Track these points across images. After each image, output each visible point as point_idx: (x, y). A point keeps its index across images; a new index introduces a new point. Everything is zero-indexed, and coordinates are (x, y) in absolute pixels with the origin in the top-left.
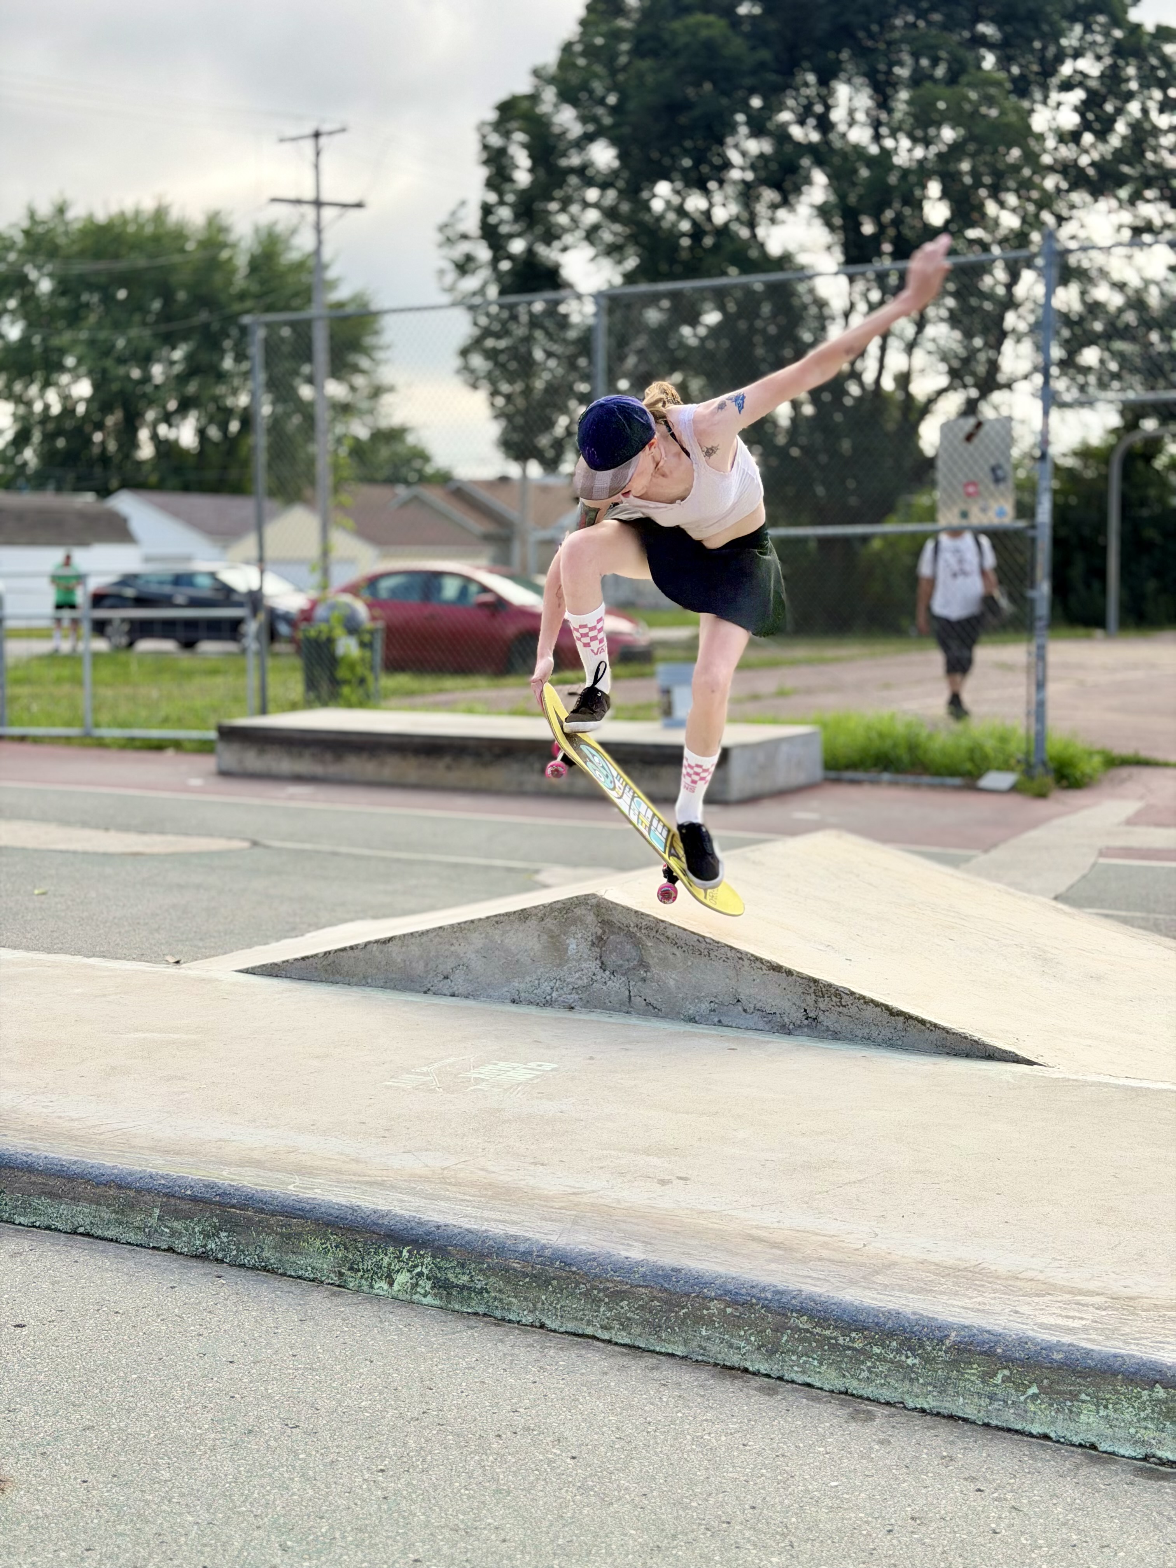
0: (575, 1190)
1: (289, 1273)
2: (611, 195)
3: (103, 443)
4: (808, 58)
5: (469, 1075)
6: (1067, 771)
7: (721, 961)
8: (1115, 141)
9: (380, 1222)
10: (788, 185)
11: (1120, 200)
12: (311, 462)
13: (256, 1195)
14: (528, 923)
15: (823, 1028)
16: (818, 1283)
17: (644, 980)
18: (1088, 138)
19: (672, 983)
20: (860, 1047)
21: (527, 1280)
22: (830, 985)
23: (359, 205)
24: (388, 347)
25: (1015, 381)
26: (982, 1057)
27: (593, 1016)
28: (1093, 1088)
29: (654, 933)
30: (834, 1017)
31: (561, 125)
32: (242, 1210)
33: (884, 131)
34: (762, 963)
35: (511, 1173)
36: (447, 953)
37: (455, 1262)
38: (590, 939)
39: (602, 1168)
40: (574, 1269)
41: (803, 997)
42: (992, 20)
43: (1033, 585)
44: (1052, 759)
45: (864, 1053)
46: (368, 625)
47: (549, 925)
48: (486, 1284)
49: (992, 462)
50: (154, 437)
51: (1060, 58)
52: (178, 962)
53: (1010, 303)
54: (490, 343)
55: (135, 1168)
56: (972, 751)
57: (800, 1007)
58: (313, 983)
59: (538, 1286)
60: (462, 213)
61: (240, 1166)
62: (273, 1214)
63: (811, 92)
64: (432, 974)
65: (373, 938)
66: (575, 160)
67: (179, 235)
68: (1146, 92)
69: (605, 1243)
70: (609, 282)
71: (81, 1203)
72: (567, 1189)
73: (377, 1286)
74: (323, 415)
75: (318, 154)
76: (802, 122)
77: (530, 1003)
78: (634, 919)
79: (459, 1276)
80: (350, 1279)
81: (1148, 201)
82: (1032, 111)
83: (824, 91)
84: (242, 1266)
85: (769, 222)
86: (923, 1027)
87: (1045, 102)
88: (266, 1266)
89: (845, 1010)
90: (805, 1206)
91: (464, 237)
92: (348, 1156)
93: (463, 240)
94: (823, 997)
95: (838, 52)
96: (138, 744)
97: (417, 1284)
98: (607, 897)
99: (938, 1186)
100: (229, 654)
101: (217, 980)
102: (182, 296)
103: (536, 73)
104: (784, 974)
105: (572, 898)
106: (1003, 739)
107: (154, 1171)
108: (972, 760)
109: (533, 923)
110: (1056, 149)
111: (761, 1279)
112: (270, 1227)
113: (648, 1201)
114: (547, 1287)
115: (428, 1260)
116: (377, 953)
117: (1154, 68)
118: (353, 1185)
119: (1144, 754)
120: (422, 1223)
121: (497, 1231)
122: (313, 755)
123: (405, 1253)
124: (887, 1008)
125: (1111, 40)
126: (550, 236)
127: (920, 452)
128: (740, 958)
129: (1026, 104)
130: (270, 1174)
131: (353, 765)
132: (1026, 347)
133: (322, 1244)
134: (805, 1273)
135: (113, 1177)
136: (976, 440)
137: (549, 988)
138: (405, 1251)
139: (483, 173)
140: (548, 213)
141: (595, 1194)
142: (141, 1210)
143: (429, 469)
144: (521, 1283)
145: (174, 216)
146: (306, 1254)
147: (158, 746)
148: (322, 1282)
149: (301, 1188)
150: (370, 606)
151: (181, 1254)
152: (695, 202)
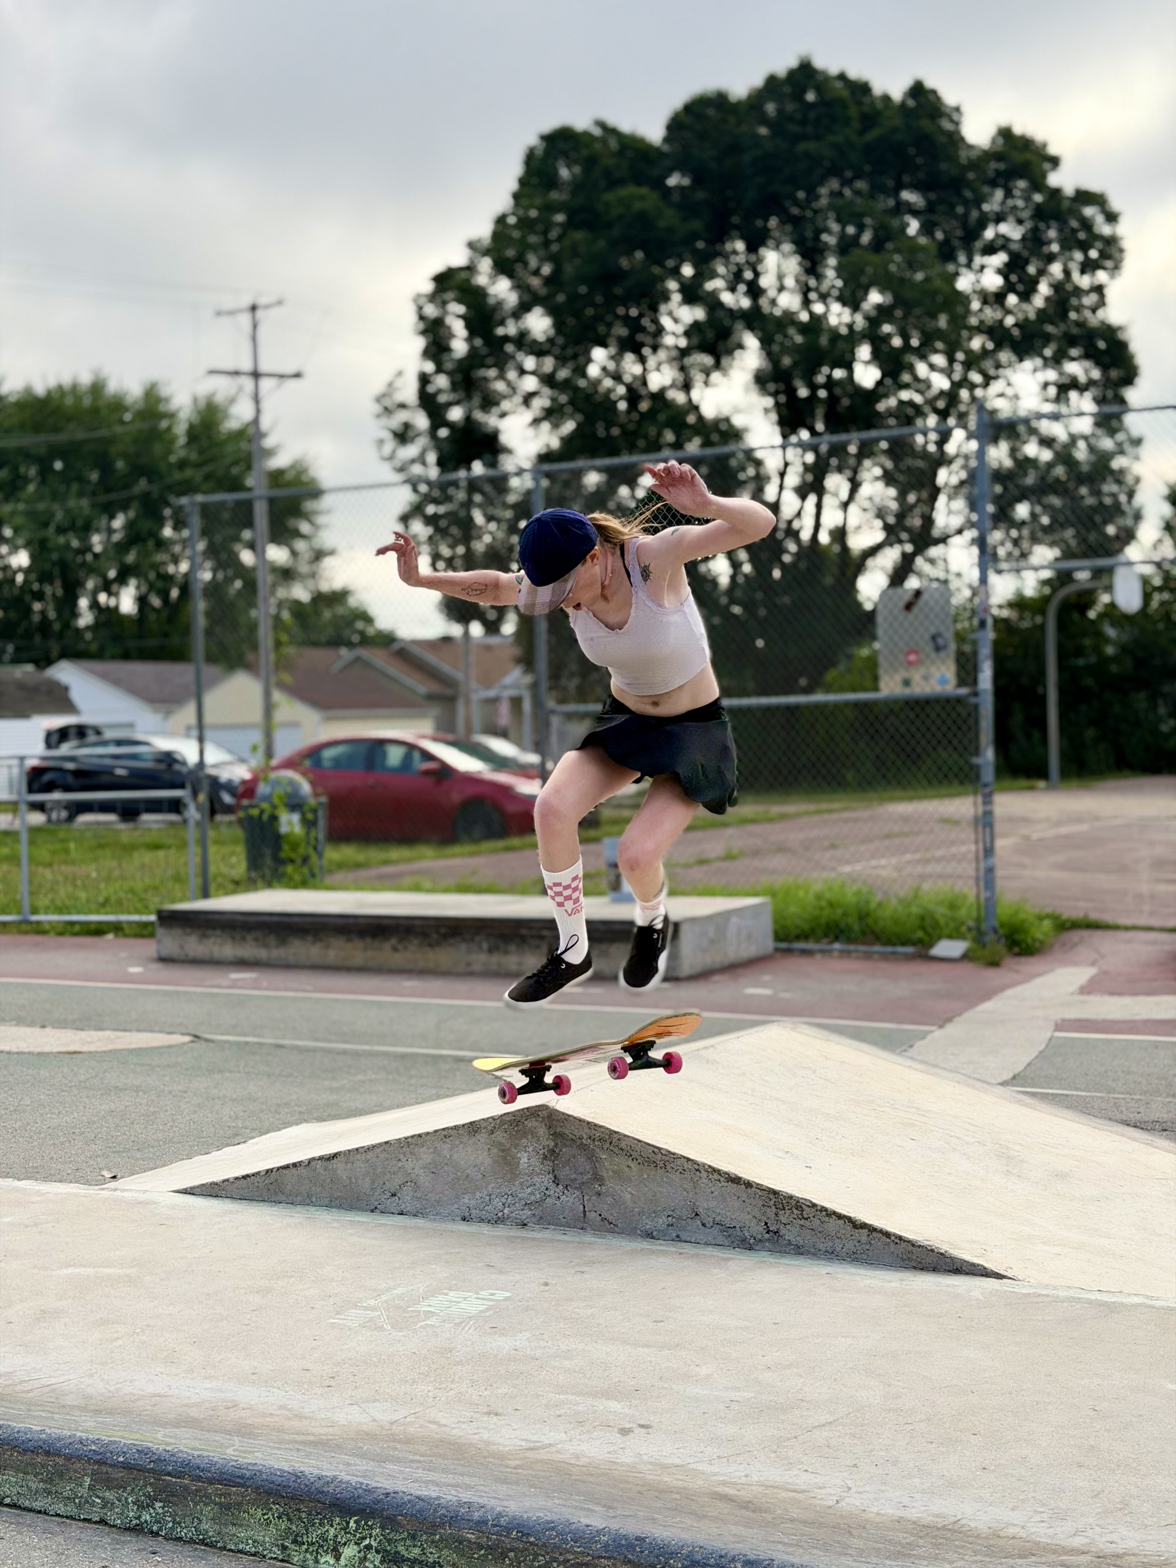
0: (531, 1445)
1: (228, 1547)
2: (549, 364)
3: (43, 612)
4: (736, 227)
5: (418, 1308)
6: (1017, 937)
7: (677, 1173)
8: (1038, 301)
9: (325, 1489)
10: (720, 347)
11: (1045, 359)
12: (253, 627)
13: (193, 1461)
14: (478, 1136)
15: (785, 1242)
16: (790, 1549)
17: (599, 1194)
18: (1012, 299)
19: (628, 1196)
20: (823, 1262)
21: (482, 1552)
22: (791, 1197)
23: (298, 375)
24: (329, 512)
25: (948, 537)
26: (950, 1271)
27: (547, 1234)
28: (1065, 1304)
29: (607, 1145)
30: (795, 1230)
31: (495, 296)
32: (179, 1478)
33: (813, 296)
34: (720, 1175)
35: (464, 1426)
36: (395, 1169)
37: (406, 1533)
38: (542, 1151)
39: (559, 1416)
40: (532, 1539)
41: (764, 1209)
42: (915, 187)
43: (977, 752)
44: (1002, 925)
45: (830, 1269)
46: (312, 802)
47: (499, 1139)
48: (439, 1557)
49: (933, 630)
50: (95, 605)
51: (982, 225)
52: (114, 1177)
53: (942, 460)
54: (431, 509)
55: (65, 1432)
56: (922, 918)
57: (760, 1220)
58: (254, 1203)
59: (495, 1559)
60: (398, 383)
61: (176, 1427)
62: (211, 1481)
63: (741, 259)
64: (379, 1191)
65: (317, 1154)
66: (511, 329)
67: (118, 405)
68: (1067, 254)
69: (564, 1509)
70: (548, 446)
71: (6, 1472)
72: (523, 1443)
73: (322, 1561)
74: (265, 579)
75: (255, 326)
76: (732, 289)
77: (482, 1220)
78: (586, 1130)
79: (410, 1549)
80: (295, 1553)
81: (1073, 359)
82: (957, 274)
83: (753, 258)
84: (180, 1539)
85: (703, 385)
86: (888, 1240)
87: (969, 266)
88: (204, 1540)
89: (807, 1223)
90: (772, 1455)
91: (402, 406)
92: (290, 1410)
93: (399, 409)
94: (784, 1209)
95: (766, 220)
96: (77, 928)
97: (365, 1558)
98: (558, 1108)
99: (911, 1427)
100: (172, 824)
101: (155, 1203)
102: (120, 465)
103: (471, 245)
104: (743, 1186)
105: (523, 1110)
106: (953, 906)
107: (84, 1435)
108: (923, 928)
109: (483, 1136)
110: (981, 310)
111: (731, 1546)
112: (207, 1496)
113: (608, 1455)
114: (504, 1559)
115: (376, 1531)
116: (322, 1172)
117: (1074, 231)
118: (297, 1446)
119: (1094, 916)
120: (369, 1491)
121: (449, 1497)
122: (256, 940)
123: (352, 1524)
124: (849, 1219)
125: (1032, 206)
126: (490, 402)
127: (859, 605)
128: (697, 1170)
129: (951, 268)
130: (208, 1435)
131: (298, 949)
132: (960, 504)
133: (264, 1515)
134: (776, 1538)
135: (40, 1443)
136: (916, 609)
137: (501, 1204)
138: (352, 1522)
139: (420, 343)
140: (486, 379)
141: (554, 1449)
142: (71, 1478)
143: (370, 631)
144: (476, 1556)
145: (112, 387)
146: (248, 1526)
147: (97, 931)
148: (264, 1557)
149: (241, 1451)
150: (313, 784)
151: (114, 1526)
152: (631, 367)
